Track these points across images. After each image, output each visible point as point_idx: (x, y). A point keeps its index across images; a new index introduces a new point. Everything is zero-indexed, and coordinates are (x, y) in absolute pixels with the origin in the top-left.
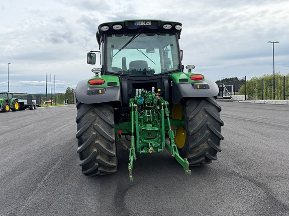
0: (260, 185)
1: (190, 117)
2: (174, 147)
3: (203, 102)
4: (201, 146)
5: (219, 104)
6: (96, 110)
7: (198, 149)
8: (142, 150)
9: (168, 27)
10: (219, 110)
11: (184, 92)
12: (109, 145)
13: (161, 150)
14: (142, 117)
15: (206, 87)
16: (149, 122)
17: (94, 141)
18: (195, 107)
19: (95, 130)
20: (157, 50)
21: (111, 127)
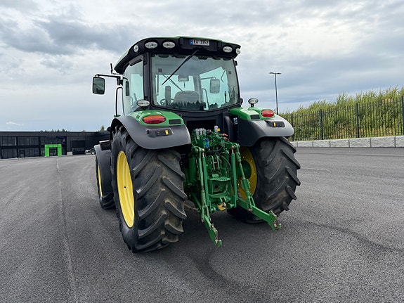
1: (268, 161)
2: (251, 199)
3: (278, 143)
4: (280, 194)
5: (294, 143)
6: (161, 157)
7: (275, 200)
8: (212, 207)
9: (228, 50)
10: (294, 151)
11: (262, 131)
13: (233, 205)
14: (207, 165)
17: (163, 200)
18: (270, 149)
19: (164, 185)
21: (182, 178)
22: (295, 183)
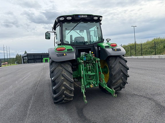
1: (112, 66)
2: (105, 83)
3: (118, 58)
4: (119, 81)
6: (62, 65)
7: (117, 83)
8: (87, 86)
9: (96, 18)
10: (126, 62)
11: (109, 53)
12: (71, 84)
13: (97, 85)
14: (85, 68)
15: (119, 50)
16: (90, 70)
17: (62, 83)
18: (114, 61)
19: (63, 76)
20: (85, 31)
21: (72, 74)
22: (126, 76)
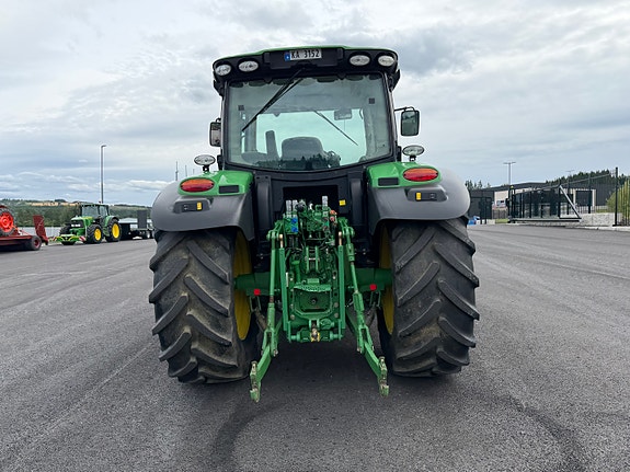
0: (557, 432)
1: (398, 264)
2: (364, 330)
3: (430, 232)
4: (425, 331)
8: (294, 334)
10: (471, 250)
12: (217, 321)
13: (336, 336)
14: (297, 262)
15: (438, 196)
16: (313, 273)
17: (183, 310)
19: (187, 287)
21: (223, 281)
